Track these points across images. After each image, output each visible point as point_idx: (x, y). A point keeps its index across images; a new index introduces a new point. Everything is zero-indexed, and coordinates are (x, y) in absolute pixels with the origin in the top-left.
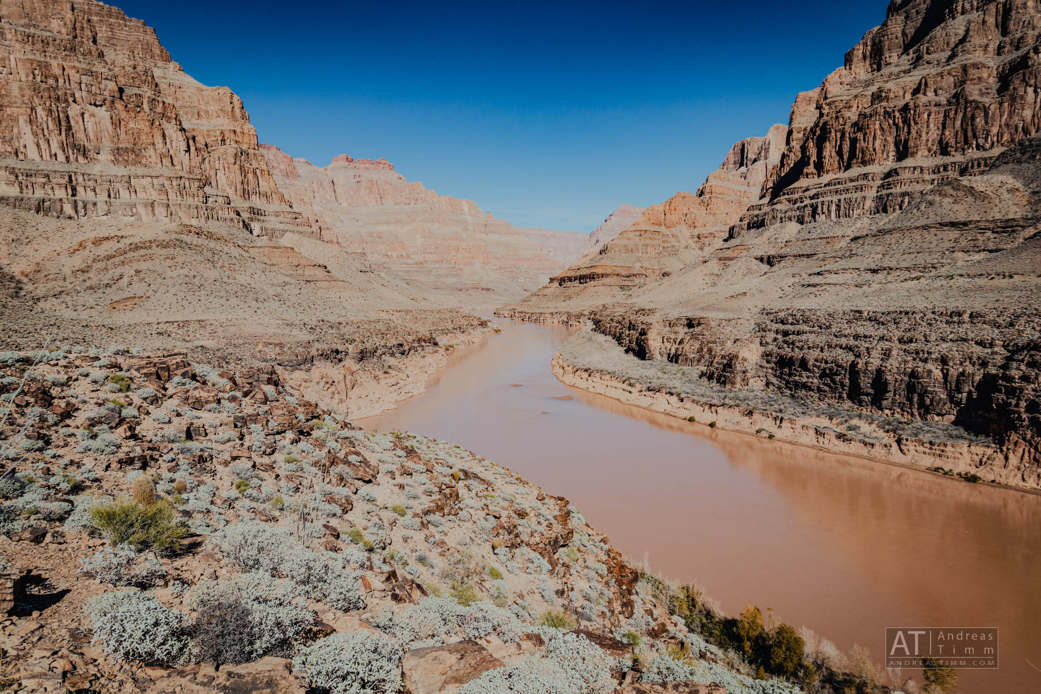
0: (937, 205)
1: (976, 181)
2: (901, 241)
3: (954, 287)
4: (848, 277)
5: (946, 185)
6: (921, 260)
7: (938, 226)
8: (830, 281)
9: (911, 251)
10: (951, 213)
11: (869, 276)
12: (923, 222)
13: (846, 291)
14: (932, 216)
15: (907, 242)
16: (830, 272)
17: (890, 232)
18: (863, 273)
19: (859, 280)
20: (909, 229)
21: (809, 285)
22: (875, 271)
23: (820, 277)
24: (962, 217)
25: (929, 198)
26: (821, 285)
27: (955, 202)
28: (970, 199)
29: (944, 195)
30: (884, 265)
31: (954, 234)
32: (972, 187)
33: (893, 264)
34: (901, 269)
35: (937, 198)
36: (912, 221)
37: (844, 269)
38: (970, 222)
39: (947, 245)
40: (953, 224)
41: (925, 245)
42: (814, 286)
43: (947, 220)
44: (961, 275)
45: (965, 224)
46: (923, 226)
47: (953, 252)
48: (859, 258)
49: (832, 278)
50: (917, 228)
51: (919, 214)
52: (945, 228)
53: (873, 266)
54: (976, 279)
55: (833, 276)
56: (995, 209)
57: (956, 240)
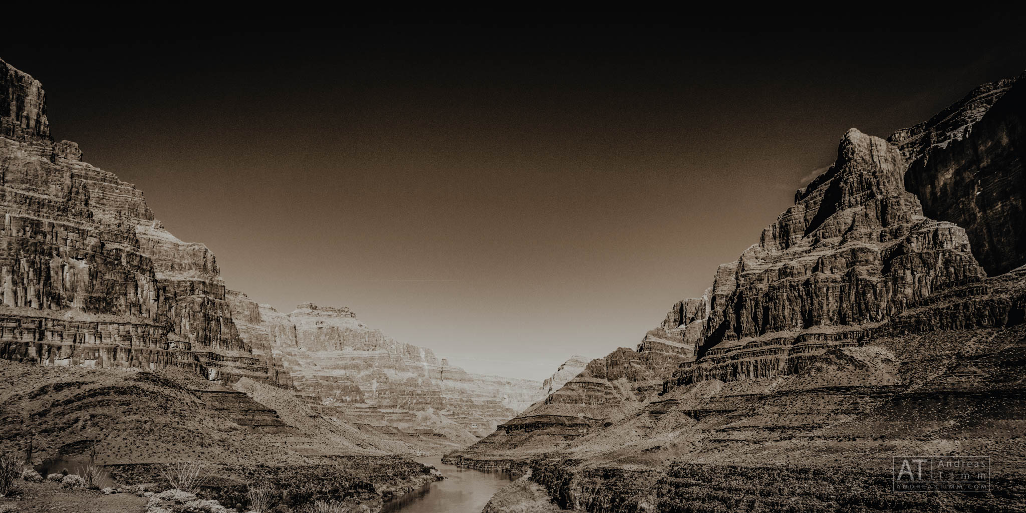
0: (824, 372)
1: (856, 351)
2: (794, 403)
3: (812, 447)
4: (748, 434)
5: (831, 354)
6: (809, 420)
7: (825, 390)
8: (732, 437)
9: (802, 412)
10: (836, 379)
11: (766, 434)
12: (812, 386)
13: (746, 447)
14: (820, 381)
15: (799, 403)
16: (733, 429)
17: (787, 393)
18: (762, 432)
19: (758, 437)
20: (802, 392)
21: (715, 441)
22: (771, 429)
23: (725, 434)
24: (845, 383)
25: (818, 364)
26: (725, 441)
27: (839, 369)
28: (851, 367)
29: (830, 363)
30: (779, 424)
31: (838, 398)
32: (852, 357)
33: (787, 423)
34: (793, 428)
35: (825, 366)
36: (804, 385)
37: (745, 427)
38: (852, 387)
39: (832, 407)
40: (838, 389)
41: (814, 407)
42: (719, 441)
43: (832, 385)
44: (819, 437)
45: (847, 389)
46: (812, 390)
47: (837, 413)
48: (759, 417)
49: (736, 435)
50: (808, 391)
51: (809, 379)
52: (832, 392)
53: (769, 424)
54: (830, 441)
55: (735, 433)
56: (872, 378)
57: (841, 404)
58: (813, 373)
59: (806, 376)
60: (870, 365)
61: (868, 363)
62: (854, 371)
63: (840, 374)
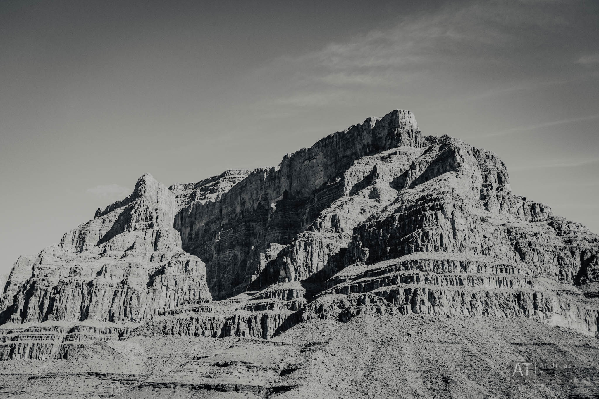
58: (80, 359)
59: (75, 361)
60: (125, 357)
61: (124, 355)
62: (112, 361)
63: (101, 362)
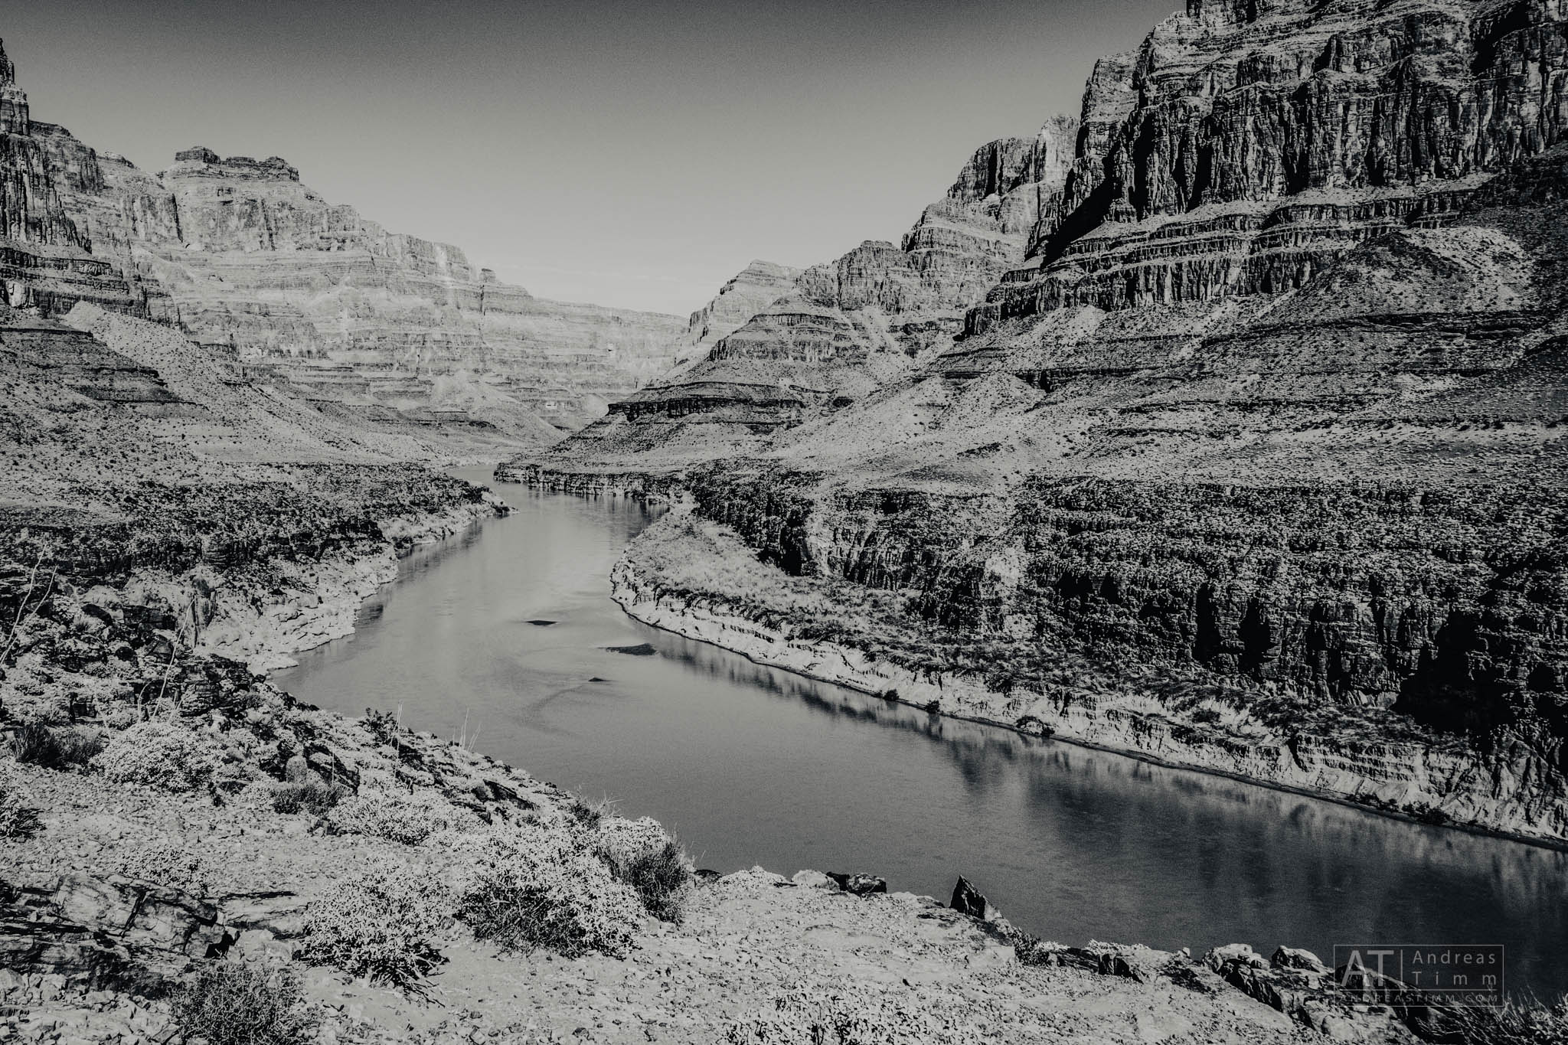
0: (1364, 282)
1: (1435, 237)
2: (1296, 351)
3: (1394, 442)
4: (1195, 418)
5: (1379, 244)
6: (1334, 386)
7: (1365, 322)
8: (1161, 425)
9: (1316, 368)
10: (1390, 298)
11: (1235, 417)
12: (1337, 313)
13: (1192, 445)
14: (1353, 303)
15: (1307, 352)
16: (1161, 407)
17: (1275, 331)
18: (1225, 411)
19: (1217, 425)
20: (1311, 327)
21: (1121, 432)
22: (1247, 408)
23: (1143, 417)
24: (1410, 304)
25: (1349, 267)
26: (1144, 432)
27: (1397, 277)
28: (1424, 272)
29: (1377, 264)
30: (1265, 395)
31: (1394, 339)
32: (1427, 249)
33: (1282, 394)
34: (1297, 404)
35: (1364, 270)
36: (1317, 311)
37: (1187, 403)
38: (1427, 316)
39: (1381, 358)
40: (1394, 320)
41: (1342, 360)
42: (1132, 433)
43: (1382, 310)
44: (1407, 421)
45: (1416, 319)
46: (1336, 322)
47: (1396, 373)
48: (1217, 380)
49: (1166, 419)
50: (1325, 325)
51: (1328, 298)
52: (1379, 327)
53: (1243, 397)
54: (1435, 429)
55: (1166, 415)
56: (1472, 293)
57: (1401, 351)
